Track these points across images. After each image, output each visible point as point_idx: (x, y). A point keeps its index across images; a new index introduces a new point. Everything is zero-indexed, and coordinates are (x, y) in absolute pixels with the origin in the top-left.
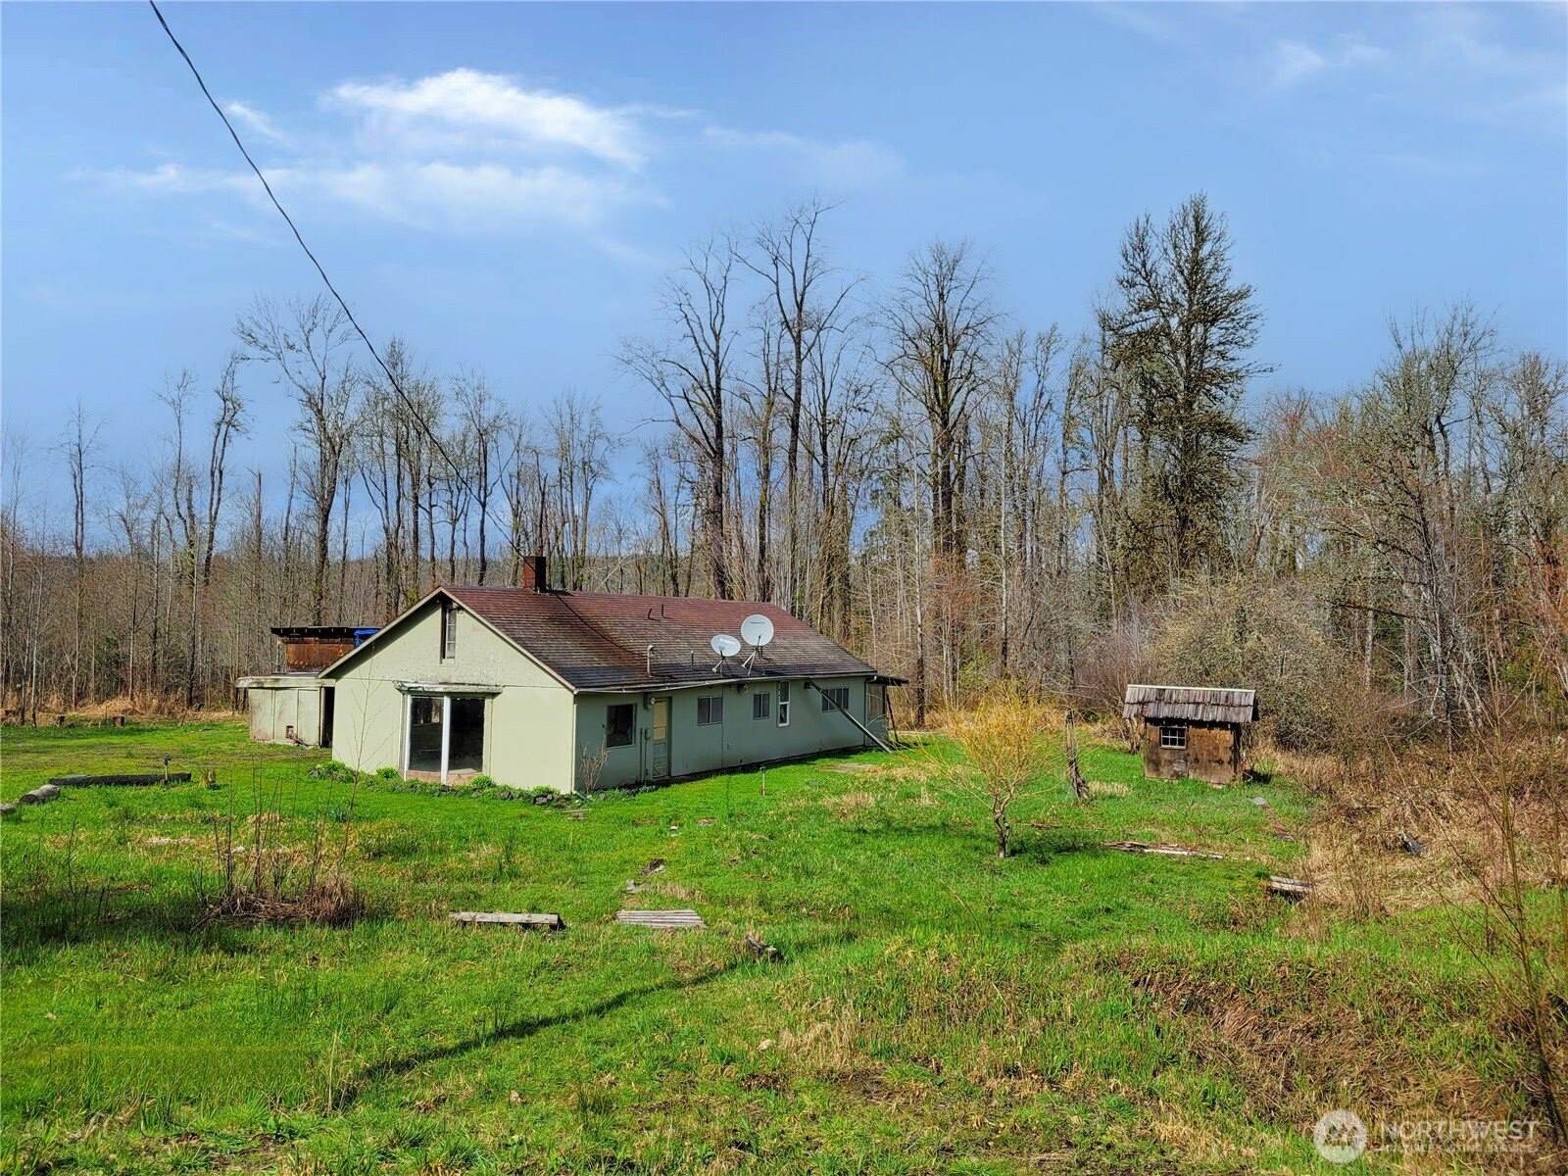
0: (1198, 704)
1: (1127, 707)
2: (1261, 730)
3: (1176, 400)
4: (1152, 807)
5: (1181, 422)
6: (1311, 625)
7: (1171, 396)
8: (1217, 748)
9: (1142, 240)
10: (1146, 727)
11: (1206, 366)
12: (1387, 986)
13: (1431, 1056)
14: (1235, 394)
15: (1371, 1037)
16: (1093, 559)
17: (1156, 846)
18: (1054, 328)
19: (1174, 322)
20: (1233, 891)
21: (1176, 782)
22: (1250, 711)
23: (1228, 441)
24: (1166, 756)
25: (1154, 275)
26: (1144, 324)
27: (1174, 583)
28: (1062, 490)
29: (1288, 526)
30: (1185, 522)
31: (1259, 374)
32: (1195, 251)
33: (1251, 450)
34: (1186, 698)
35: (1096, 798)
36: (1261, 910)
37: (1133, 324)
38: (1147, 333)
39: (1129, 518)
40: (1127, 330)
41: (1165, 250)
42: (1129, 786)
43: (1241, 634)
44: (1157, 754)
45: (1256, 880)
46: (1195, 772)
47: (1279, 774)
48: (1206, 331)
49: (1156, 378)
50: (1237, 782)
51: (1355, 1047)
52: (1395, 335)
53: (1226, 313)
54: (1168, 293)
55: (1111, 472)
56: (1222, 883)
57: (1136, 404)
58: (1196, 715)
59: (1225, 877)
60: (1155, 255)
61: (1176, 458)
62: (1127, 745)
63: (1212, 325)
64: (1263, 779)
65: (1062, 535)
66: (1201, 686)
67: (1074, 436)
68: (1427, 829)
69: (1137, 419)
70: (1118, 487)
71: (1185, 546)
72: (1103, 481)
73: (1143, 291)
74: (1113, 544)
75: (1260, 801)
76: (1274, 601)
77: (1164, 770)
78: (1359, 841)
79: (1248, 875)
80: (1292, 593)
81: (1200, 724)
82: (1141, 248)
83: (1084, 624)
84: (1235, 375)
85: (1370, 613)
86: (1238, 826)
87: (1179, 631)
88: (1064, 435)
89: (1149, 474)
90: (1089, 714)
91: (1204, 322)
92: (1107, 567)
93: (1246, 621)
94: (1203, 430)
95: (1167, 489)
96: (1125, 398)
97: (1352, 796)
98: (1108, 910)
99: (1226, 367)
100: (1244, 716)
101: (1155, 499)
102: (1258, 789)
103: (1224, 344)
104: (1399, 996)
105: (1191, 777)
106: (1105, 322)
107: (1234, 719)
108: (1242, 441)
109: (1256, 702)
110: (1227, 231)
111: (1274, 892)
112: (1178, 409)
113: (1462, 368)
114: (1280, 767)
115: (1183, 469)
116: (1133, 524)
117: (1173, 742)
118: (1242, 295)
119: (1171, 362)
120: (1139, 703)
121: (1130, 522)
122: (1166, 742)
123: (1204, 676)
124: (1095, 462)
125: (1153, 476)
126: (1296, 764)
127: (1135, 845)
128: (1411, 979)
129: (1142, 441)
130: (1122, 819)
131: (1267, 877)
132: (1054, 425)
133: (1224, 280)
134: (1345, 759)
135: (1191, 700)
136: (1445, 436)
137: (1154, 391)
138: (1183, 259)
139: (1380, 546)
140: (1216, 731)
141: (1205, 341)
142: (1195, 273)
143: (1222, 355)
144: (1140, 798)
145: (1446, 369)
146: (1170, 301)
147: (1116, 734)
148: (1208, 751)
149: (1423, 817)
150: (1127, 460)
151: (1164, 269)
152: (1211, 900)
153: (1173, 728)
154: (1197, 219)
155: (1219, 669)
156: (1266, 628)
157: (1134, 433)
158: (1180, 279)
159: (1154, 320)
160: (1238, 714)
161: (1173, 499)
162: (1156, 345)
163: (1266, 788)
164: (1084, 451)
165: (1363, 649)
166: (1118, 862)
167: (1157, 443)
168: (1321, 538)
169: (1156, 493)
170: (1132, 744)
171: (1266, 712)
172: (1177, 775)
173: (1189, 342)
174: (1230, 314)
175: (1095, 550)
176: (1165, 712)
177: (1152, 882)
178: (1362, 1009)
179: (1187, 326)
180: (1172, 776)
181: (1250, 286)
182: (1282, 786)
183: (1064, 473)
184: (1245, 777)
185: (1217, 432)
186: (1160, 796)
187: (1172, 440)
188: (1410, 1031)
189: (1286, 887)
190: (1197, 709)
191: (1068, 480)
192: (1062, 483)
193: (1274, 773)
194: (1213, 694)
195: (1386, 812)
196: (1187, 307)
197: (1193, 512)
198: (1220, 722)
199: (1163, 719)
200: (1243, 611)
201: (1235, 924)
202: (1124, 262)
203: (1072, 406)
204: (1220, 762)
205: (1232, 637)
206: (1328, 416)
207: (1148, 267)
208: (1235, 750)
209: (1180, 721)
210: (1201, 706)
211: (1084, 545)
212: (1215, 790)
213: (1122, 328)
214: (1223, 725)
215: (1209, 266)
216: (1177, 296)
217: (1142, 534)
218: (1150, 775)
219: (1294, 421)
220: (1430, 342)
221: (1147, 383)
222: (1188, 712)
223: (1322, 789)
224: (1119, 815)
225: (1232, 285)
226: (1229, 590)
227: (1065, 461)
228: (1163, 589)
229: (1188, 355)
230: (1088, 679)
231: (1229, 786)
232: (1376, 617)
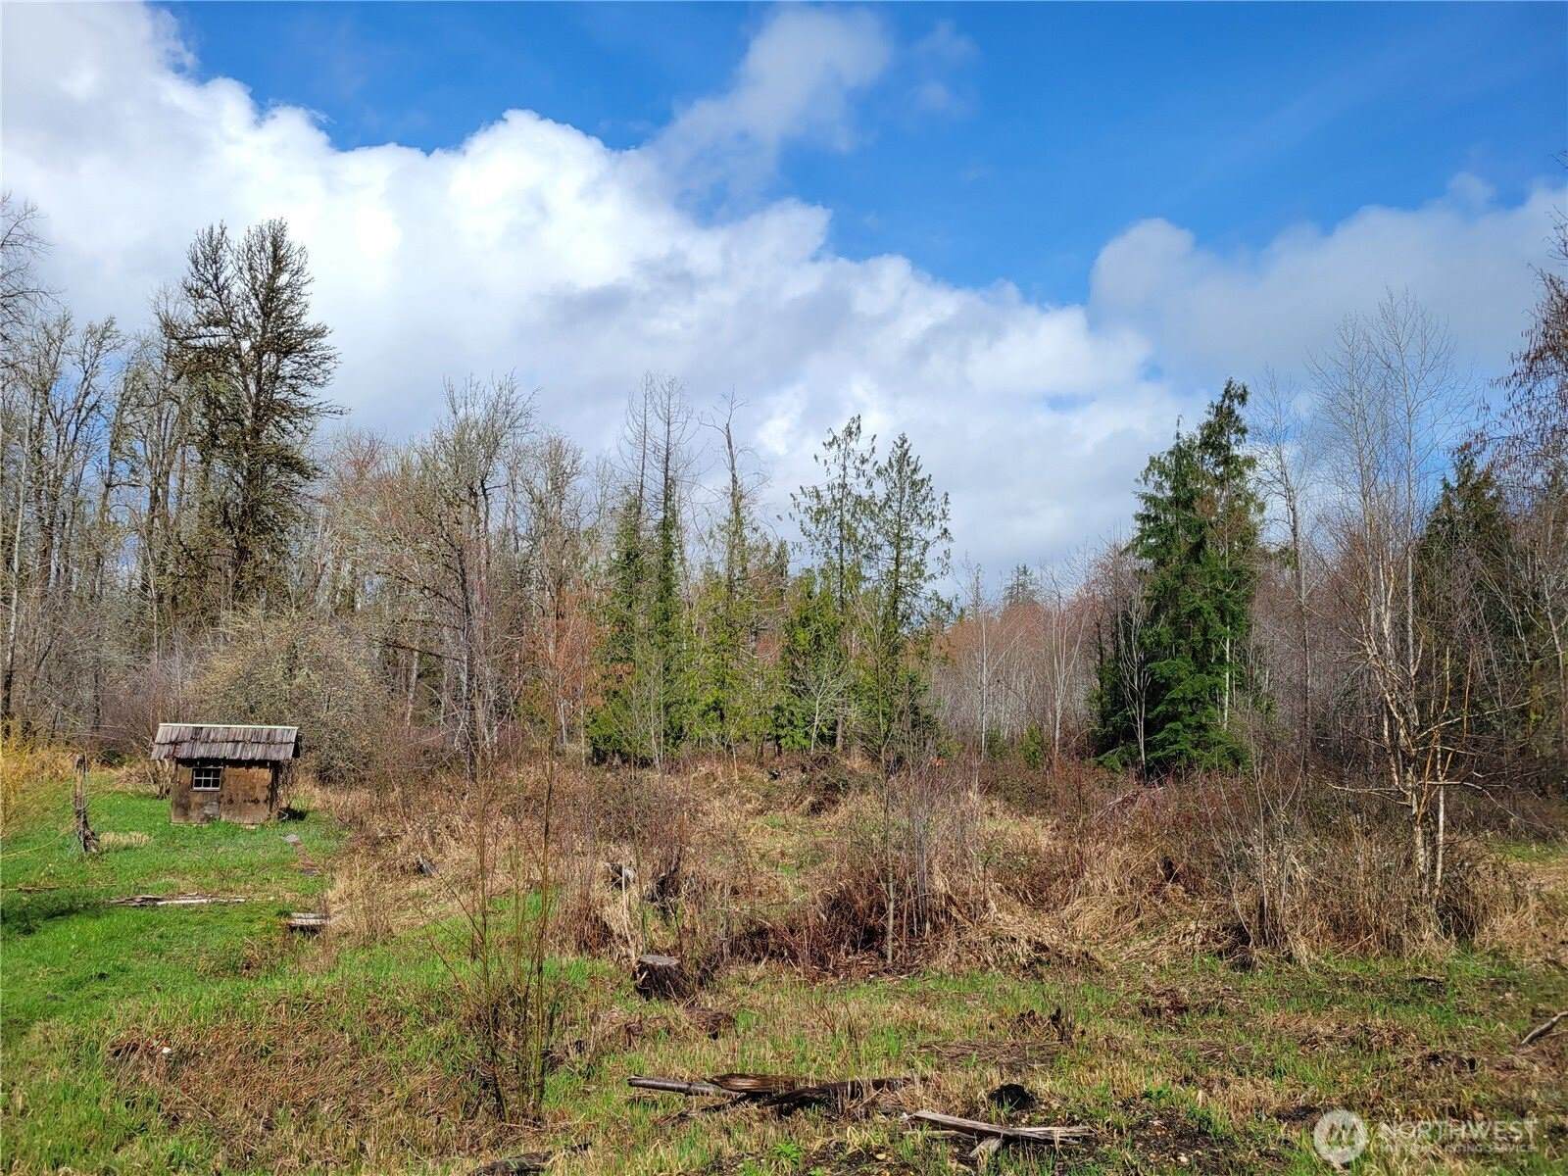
0: (238, 742)
1: (156, 748)
2: (303, 766)
3: (242, 425)
4: (174, 855)
5: (247, 450)
6: (359, 662)
7: (237, 421)
8: (253, 788)
9: (215, 251)
10: (177, 769)
11: (276, 396)
12: (376, 1005)
13: (406, 1063)
14: (305, 430)
15: (356, 1057)
16: (137, 584)
17: (173, 897)
18: (111, 322)
19: (246, 345)
20: (251, 934)
21: (205, 826)
22: (291, 749)
23: (296, 477)
24: (197, 798)
25: (226, 292)
26: (212, 340)
27: (226, 615)
28: (104, 505)
29: (349, 567)
30: (243, 553)
31: (329, 415)
32: (273, 278)
33: (318, 488)
34: (224, 737)
35: (107, 851)
36: (277, 950)
37: (200, 337)
38: (215, 350)
39: (181, 543)
40: (192, 342)
41: (240, 269)
42: (150, 835)
43: (290, 670)
44: (187, 797)
45: (276, 919)
46: (228, 814)
47: (315, 810)
48: (279, 361)
49: (223, 400)
50: (272, 821)
51: (341, 1070)
52: (452, 400)
53: (300, 348)
54: (240, 313)
55: (166, 493)
56: (241, 927)
57: (199, 421)
58: (234, 753)
59: (244, 921)
60: (229, 271)
61: (239, 486)
62: (155, 789)
63: (285, 357)
64: (297, 816)
65: (98, 555)
66: (245, 723)
67: (124, 446)
68: (440, 851)
69: (197, 439)
70: (172, 508)
71: (242, 578)
72: (155, 498)
73: (210, 304)
74: (162, 570)
75: (292, 838)
76: (327, 639)
77: (193, 814)
78: (381, 868)
79: (270, 915)
80: (346, 631)
81: (237, 763)
82: (214, 258)
83: (115, 654)
84: (306, 412)
85: (416, 654)
86: (265, 867)
87: (225, 665)
88: (112, 443)
89: (207, 498)
90: (111, 757)
91: (278, 352)
92: (152, 593)
93: (296, 657)
94: (271, 462)
95: (226, 516)
96: (186, 414)
97: (378, 826)
98: (102, 976)
99: (297, 401)
100: (285, 754)
101: (213, 526)
102: (292, 826)
103: (296, 378)
104: (386, 1012)
105: (223, 819)
106: (168, 327)
107: (275, 757)
108: (308, 478)
109: (298, 739)
110: (306, 266)
111: (293, 929)
112: (244, 435)
113: (503, 442)
114: (317, 803)
115: (245, 499)
116: (185, 550)
117: (207, 784)
118: (318, 333)
119: (240, 386)
120: (171, 743)
121: (182, 548)
122: (198, 783)
123: (249, 713)
124: (147, 479)
125: (212, 502)
126: (333, 798)
127: (147, 899)
128: (399, 994)
129: (202, 462)
130: (136, 871)
131: (287, 915)
132: (100, 431)
133: (300, 314)
134: (378, 790)
135: (231, 739)
136: (486, 499)
137: (219, 412)
138: (259, 283)
139: (426, 592)
140: (254, 770)
141: (277, 371)
142: (271, 300)
143: (294, 389)
144: (161, 846)
145: (491, 442)
146: (242, 322)
147: (144, 778)
148: (245, 791)
149: (438, 840)
150: (184, 481)
151: (238, 287)
152: (225, 947)
153: (207, 769)
154: (276, 247)
155: (265, 706)
156: (318, 664)
157: (193, 452)
158: (255, 303)
159: (224, 339)
160: (279, 752)
161: (232, 529)
162: (224, 365)
163: (300, 824)
164: (136, 465)
165: (407, 686)
166: (125, 920)
167: (218, 466)
168: (378, 580)
169: (213, 520)
170: (162, 788)
171: (309, 749)
172: (208, 819)
173: (260, 369)
174: (304, 350)
175: (139, 573)
176: (201, 751)
177: (161, 937)
178: (351, 1032)
179: (259, 351)
180: (202, 820)
181: (326, 327)
182: (317, 822)
183: (108, 486)
184: (280, 815)
185: (284, 465)
186: (186, 842)
187: (236, 467)
188: (392, 1043)
189: (305, 922)
190: (236, 747)
191: (113, 494)
192: (105, 496)
193: (311, 809)
194: (255, 732)
195: (407, 839)
196: (260, 333)
197: (251, 544)
198: (259, 760)
199: (198, 759)
200: (294, 647)
201: (248, 968)
202: (194, 270)
203: (125, 413)
204: (256, 801)
205: (281, 673)
206: (390, 465)
207: (221, 280)
208: (273, 788)
209: (216, 761)
210: (241, 744)
211: (126, 568)
212: (248, 831)
213: (187, 338)
214: (262, 763)
215: (285, 297)
216: (250, 319)
217: (197, 563)
218: (177, 821)
219: (361, 467)
220: (478, 413)
221: (212, 403)
222: (226, 751)
223: (355, 821)
224: (134, 868)
225: (309, 321)
226: (282, 626)
227: (111, 473)
228: (214, 621)
229: (258, 383)
230: (115, 718)
231: (263, 825)
232: (420, 658)
